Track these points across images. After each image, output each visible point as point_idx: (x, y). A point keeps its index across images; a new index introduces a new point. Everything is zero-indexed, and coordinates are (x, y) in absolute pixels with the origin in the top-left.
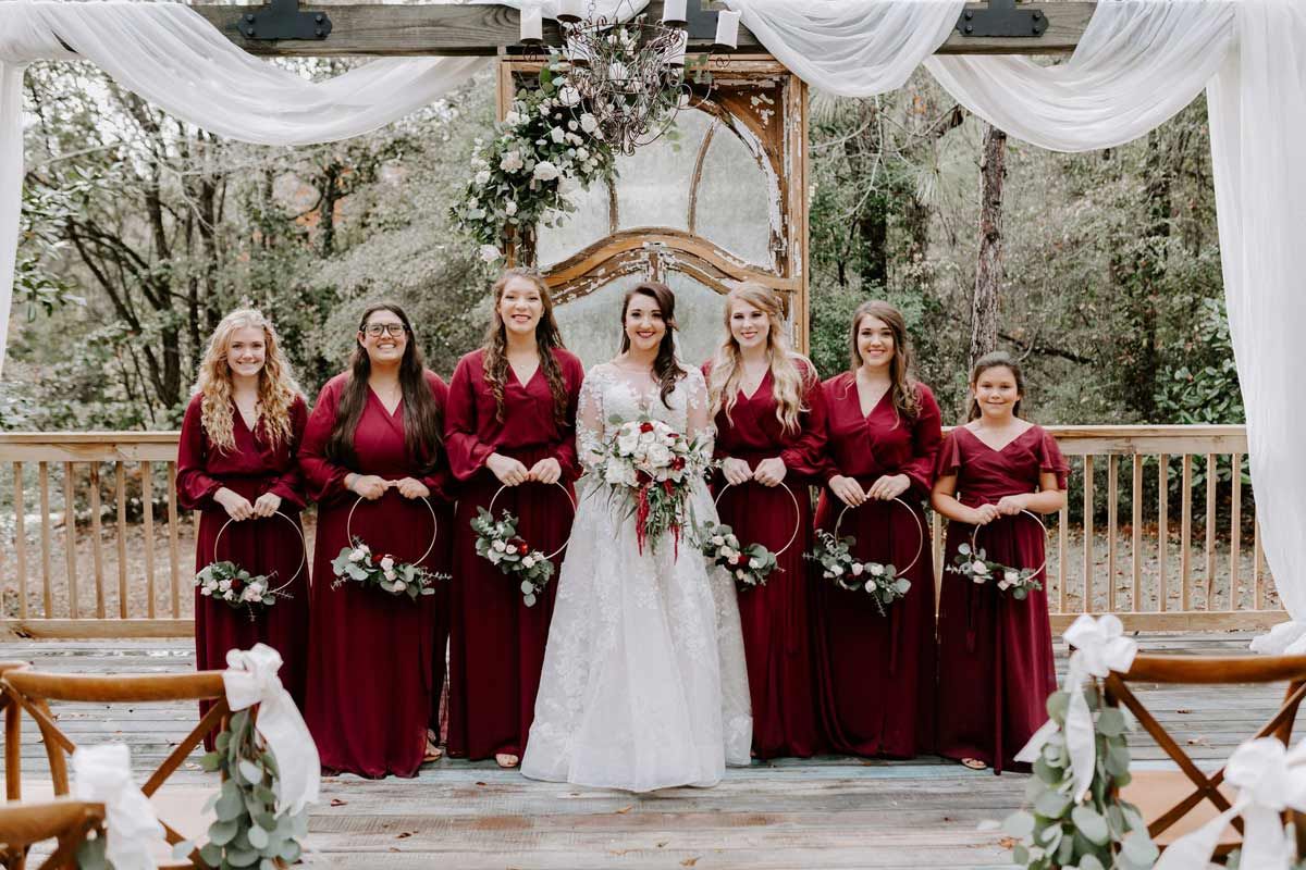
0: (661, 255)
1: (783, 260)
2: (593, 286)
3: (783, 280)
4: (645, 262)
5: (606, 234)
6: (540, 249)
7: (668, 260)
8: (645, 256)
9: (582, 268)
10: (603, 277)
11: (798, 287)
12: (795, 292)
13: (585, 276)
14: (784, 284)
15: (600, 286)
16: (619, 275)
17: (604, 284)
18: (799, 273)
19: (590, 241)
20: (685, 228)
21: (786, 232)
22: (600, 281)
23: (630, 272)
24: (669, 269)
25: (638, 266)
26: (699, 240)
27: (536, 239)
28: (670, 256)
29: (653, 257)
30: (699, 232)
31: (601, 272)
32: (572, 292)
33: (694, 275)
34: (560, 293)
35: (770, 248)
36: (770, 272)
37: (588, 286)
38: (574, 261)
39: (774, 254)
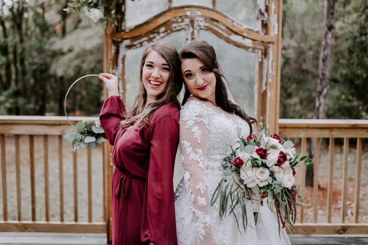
0: (197, 21)
1: (265, 26)
2: (158, 37)
3: (266, 36)
4: (188, 25)
5: (166, 8)
6: (127, 16)
7: (200, 24)
8: (187, 21)
9: (152, 26)
10: (163, 32)
11: (275, 40)
12: (273, 43)
13: (152, 32)
14: (267, 39)
15: (162, 38)
16: (172, 31)
17: (164, 37)
18: (276, 33)
19: (156, 12)
20: (210, 6)
21: (267, 9)
22: (162, 35)
23: (179, 30)
24: (201, 29)
25: (183, 27)
26: (218, 12)
27: (125, 10)
28: (201, 21)
29: (192, 22)
30: (218, 8)
31: (162, 29)
32: (146, 41)
33: (215, 32)
34: (138, 41)
35: (258, 18)
36: (258, 32)
37: (154, 37)
38: (147, 23)
39: (260, 22)
